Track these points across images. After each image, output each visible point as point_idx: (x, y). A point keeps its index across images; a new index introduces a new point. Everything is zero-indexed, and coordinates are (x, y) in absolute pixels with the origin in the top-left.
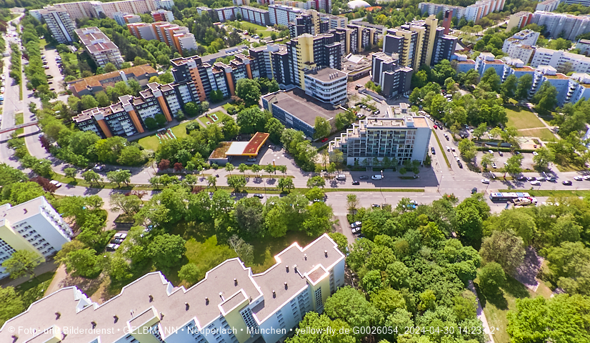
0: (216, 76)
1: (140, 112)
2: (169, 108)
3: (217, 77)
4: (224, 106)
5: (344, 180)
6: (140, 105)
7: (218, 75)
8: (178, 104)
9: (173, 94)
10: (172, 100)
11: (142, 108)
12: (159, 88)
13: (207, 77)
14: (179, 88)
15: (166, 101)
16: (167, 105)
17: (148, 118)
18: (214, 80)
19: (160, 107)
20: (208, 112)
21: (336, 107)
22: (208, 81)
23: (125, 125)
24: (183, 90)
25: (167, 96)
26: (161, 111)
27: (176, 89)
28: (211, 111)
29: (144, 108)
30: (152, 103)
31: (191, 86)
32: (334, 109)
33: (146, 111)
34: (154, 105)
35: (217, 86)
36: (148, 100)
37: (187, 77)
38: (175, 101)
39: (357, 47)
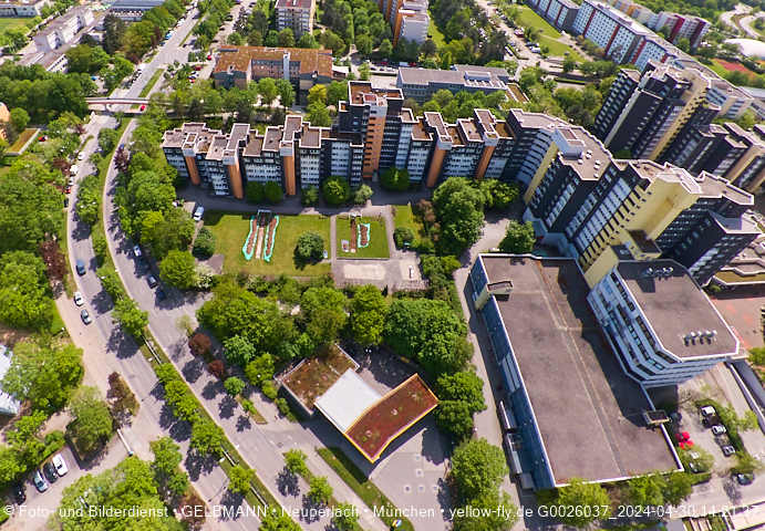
0: (415, 144)
1: (248, 167)
2: (298, 177)
3: (415, 147)
4: (399, 209)
6: (252, 158)
7: (419, 144)
8: (317, 172)
9: (316, 156)
10: (311, 168)
11: (252, 163)
12: (297, 136)
13: (398, 137)
14: (334, 145)
15: (297, 164)
16: (298, 170)
18: (407, 147)
19: (282, 171)
20: (363, 212)
22: (397, 143)
23: (218, 180)
24: (340, 152)
25: (304, 156)
26: (283, 176)
28: (371, 209)
29: (257, 164)
30: (272, 161)
31: (356, 151)
33: (259, 168)
34: (274, 164)
35: (408, 159)
36: (266, 155)
37: (359, 127)
38: (313, 166)
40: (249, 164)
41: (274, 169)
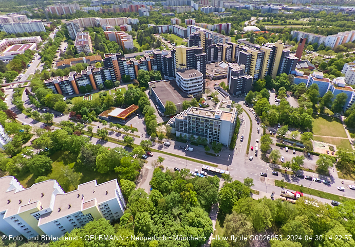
1: (78, 82)
2: (96, 82)
5: (168, 146)
6: (79, 78)
9: (99, 74)
10: (98, 77)
11: (79, 80)
15: (94, 78)
16: (95, 80)
17: (82, 86)
18: (127, 68)
19: (90, 80)
21: (189, 96)
22: (124, 69)
23: (69, 88)
24: (107, 73)
25: (96, 75)
26: (91, 83)
27: (102, 72)
30: (85, 78)
32: (188, 97)
33: (82, 82)
34: (86, 79)
37: (110, 65)
39: (231, 57)
40: (78, 81)
41: (87, 81)
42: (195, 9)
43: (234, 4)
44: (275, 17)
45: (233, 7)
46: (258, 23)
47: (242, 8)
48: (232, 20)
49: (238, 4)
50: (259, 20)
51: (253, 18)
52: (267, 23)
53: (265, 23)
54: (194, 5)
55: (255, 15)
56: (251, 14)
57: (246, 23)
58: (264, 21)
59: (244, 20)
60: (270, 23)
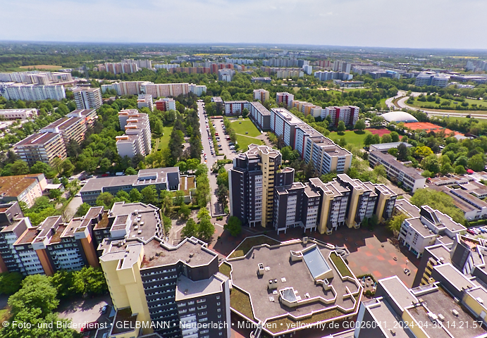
42: (305, 72)
43: (369, 68)
44: (442, 93)
45: (367, 73)
46: (411, 103)
47: (382, 75)
48: (364, 96)
49: (375, 68)
50: (412, 98)
51: (400, 93)
52: (428, 104)
53: (424, 104)
54: (307, 67)
55: (404, 89)
56: (397, 86)
57: (389, 102)
58: (422, 99)
59: (385, 96)
60: (433, 104)
